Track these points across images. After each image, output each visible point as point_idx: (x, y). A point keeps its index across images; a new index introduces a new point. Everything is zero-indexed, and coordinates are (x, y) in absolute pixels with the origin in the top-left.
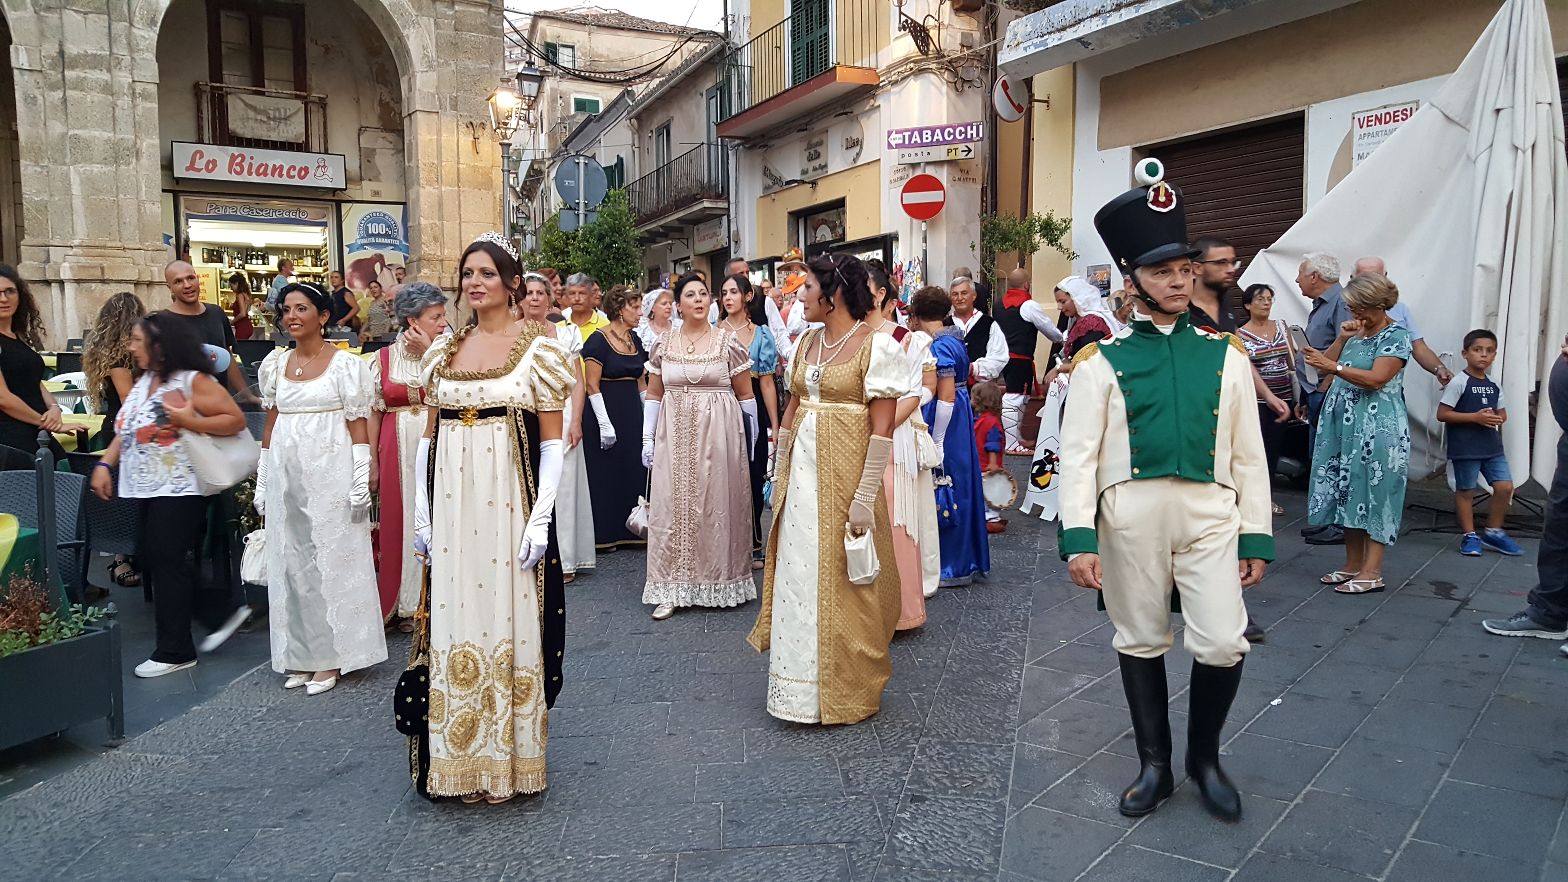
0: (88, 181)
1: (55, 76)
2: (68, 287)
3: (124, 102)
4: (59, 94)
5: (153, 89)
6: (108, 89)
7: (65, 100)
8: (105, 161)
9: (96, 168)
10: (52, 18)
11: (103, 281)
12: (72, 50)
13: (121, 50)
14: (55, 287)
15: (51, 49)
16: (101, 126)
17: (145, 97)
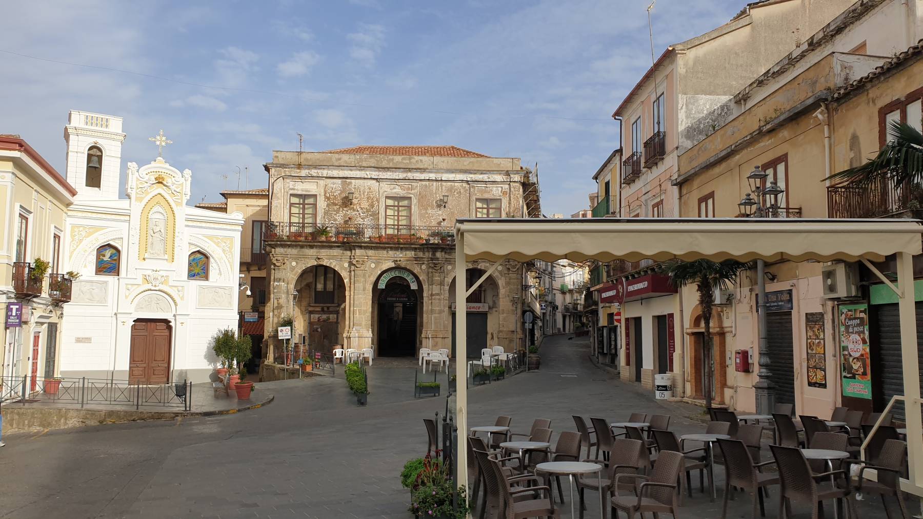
0: (435, 317)
1: (430, 298)
2: (430, 339)
3: (442, 301)
4: (431, 301)
5: (447, 298)
6: (439, 299)
7: (432, 303)
8: (438, 314)
9: (437, 315)
10: (431, 286)
11: (436, 338)
12: (434, 293)
13: (442, 291)
14: (428, 339)
15: (430, 292)
16: (438, 307)
17: (446, 300)
